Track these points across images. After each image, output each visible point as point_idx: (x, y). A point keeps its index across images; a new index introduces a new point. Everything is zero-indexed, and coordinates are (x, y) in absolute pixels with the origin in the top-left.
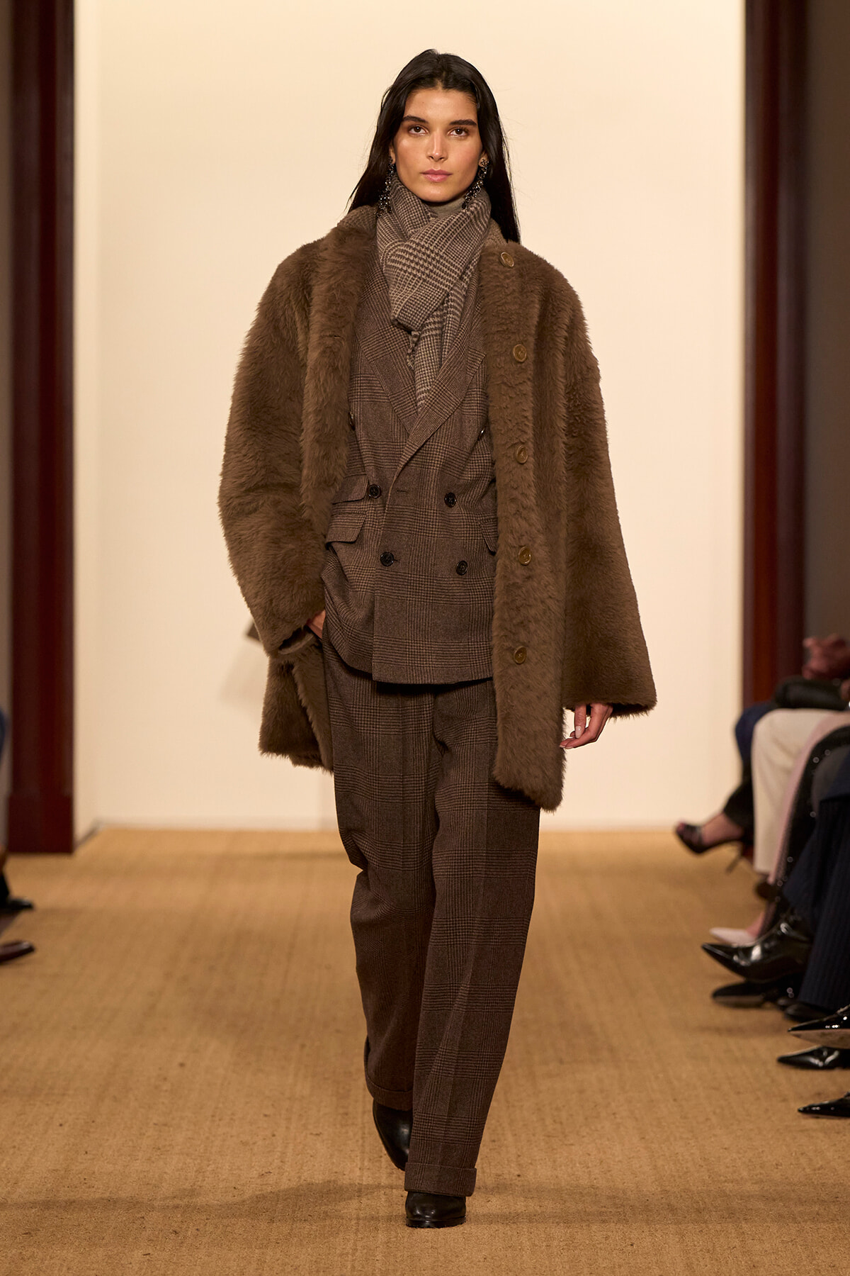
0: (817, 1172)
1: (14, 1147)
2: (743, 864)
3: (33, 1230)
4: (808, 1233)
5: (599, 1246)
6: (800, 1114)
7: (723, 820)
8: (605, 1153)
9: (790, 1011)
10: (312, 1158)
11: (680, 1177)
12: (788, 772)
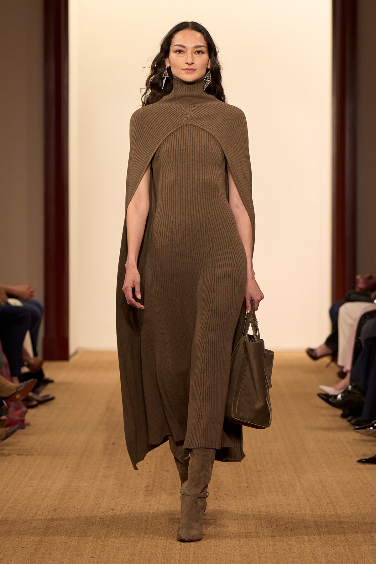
0: (365, 485)
1: (48, 476)
2: (333, 365)
3: (57, 509)
4: (361, 509)
5: (279, 515)
6: (357, 463)
7: (324, 347)
8: (281, 478)
9: (353, 422)
10: (166, 480)
11: (311, 487)
12: (351, 326)
